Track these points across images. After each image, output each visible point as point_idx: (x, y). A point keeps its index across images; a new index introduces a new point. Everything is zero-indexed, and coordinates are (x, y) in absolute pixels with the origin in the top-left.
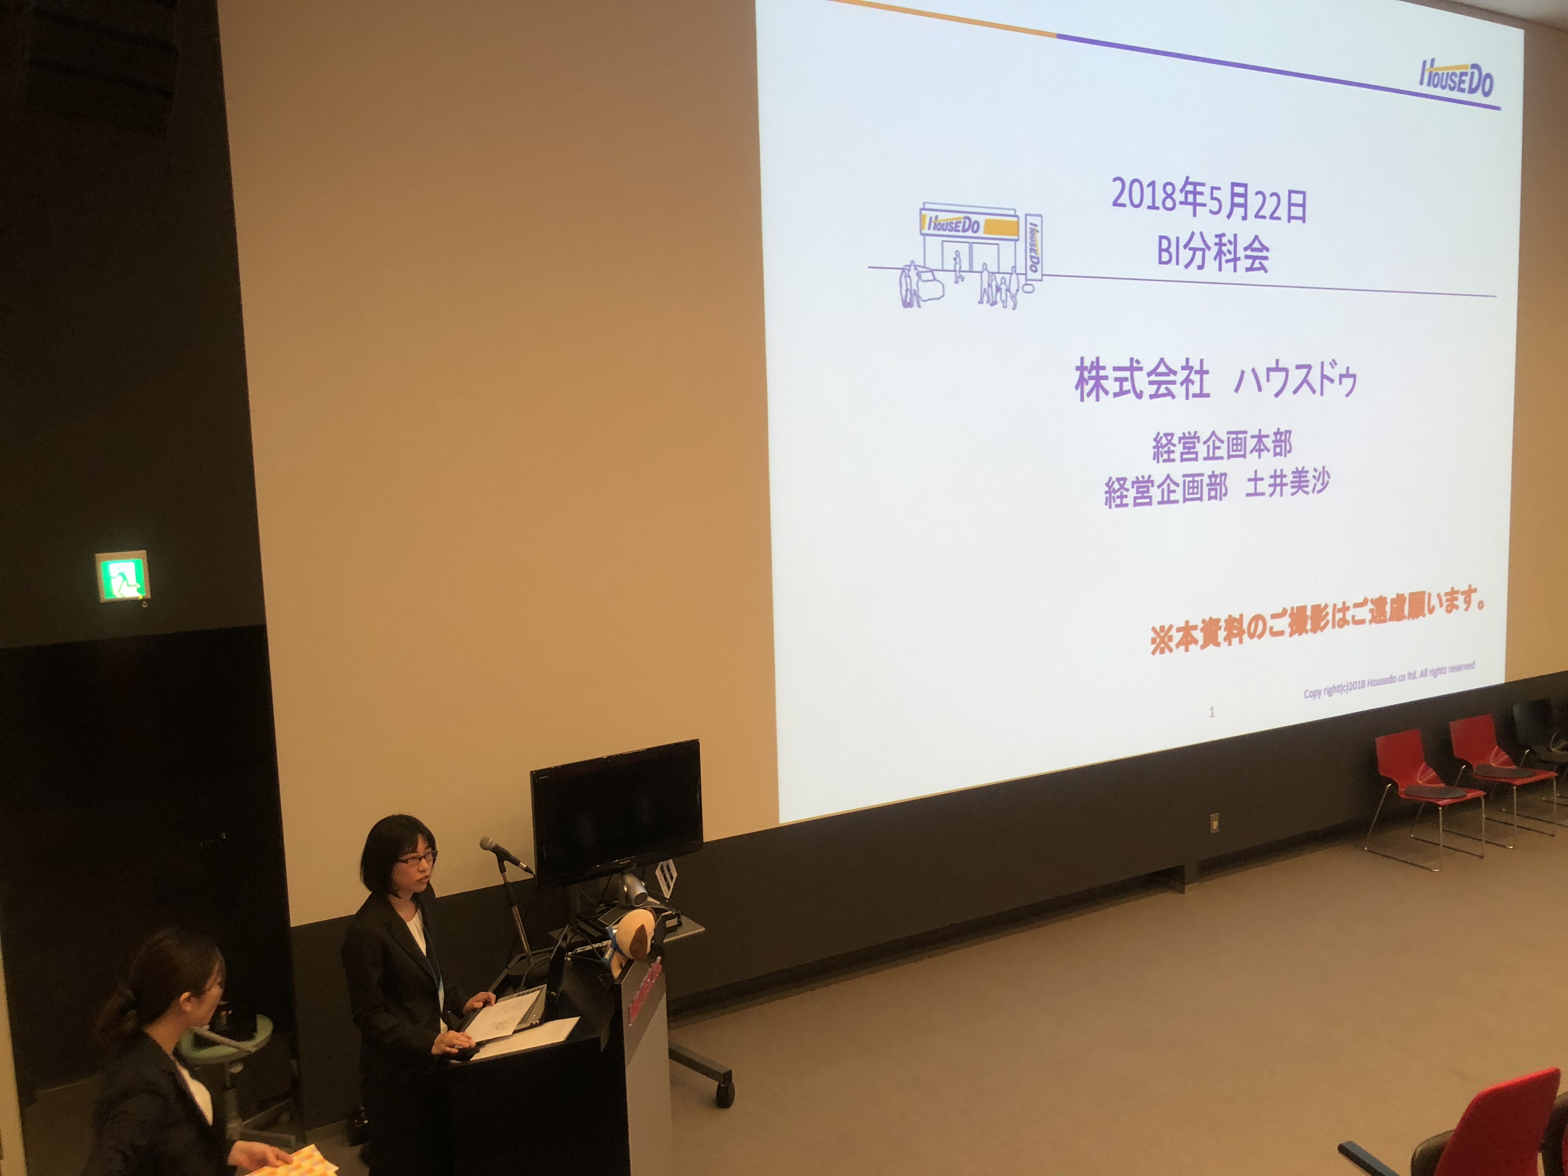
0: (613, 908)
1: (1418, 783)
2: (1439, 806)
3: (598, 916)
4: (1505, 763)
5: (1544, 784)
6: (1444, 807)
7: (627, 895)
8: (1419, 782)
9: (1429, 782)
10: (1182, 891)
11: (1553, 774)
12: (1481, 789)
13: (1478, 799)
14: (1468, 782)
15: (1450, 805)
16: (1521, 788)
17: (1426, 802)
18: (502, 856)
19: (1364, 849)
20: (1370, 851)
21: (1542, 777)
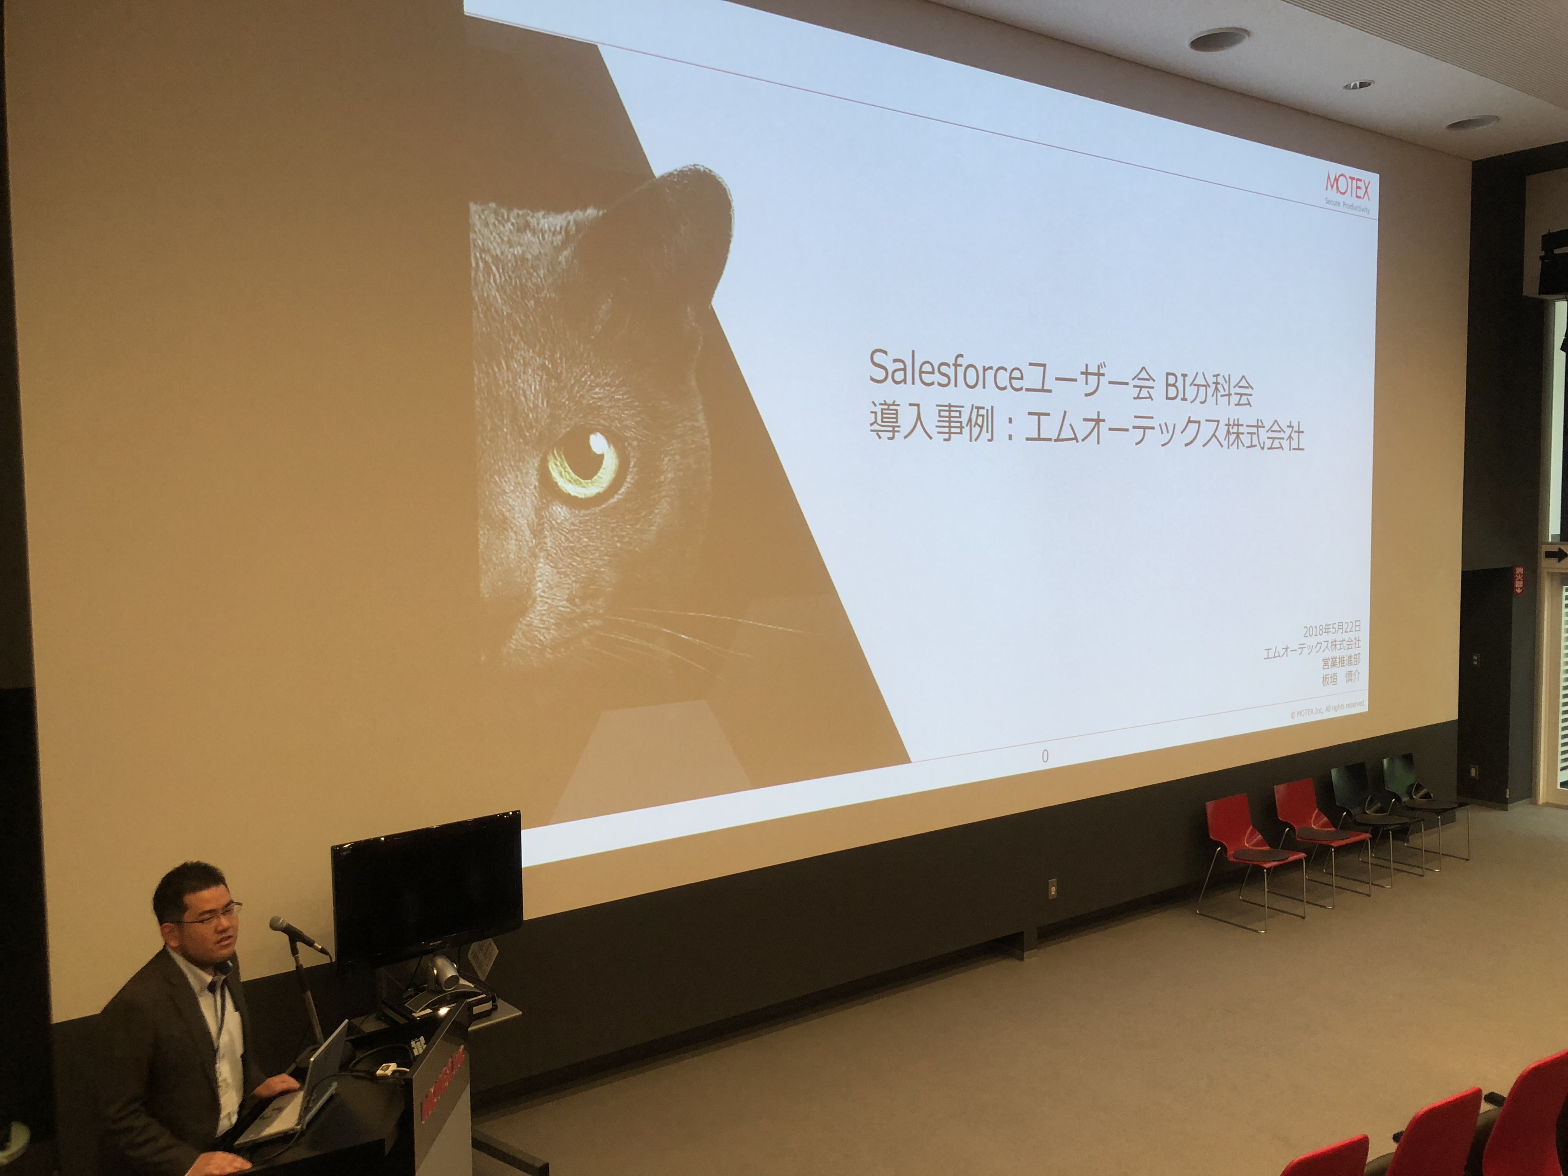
0: (421, 992)
1: (1246, 846)
2: (1265, 868)
3: (405, 1001)
4: (1324, 826)
5: (1360, 846)
6: (1268, 869)
7: (437, 979)
8: (1246, 844)
9: (1256, 845)
10: (1021, 959)
11: (1368, 835)
12: (1303, 852)
13: (1300, 861)
14: (1291, 845)
15: (1275, 867)
16: (1338, 849)
17: (1253, 865)
18: (294, 936)
19: (1196, 913)
20: (1201, 914)
21: (1358, 838)
